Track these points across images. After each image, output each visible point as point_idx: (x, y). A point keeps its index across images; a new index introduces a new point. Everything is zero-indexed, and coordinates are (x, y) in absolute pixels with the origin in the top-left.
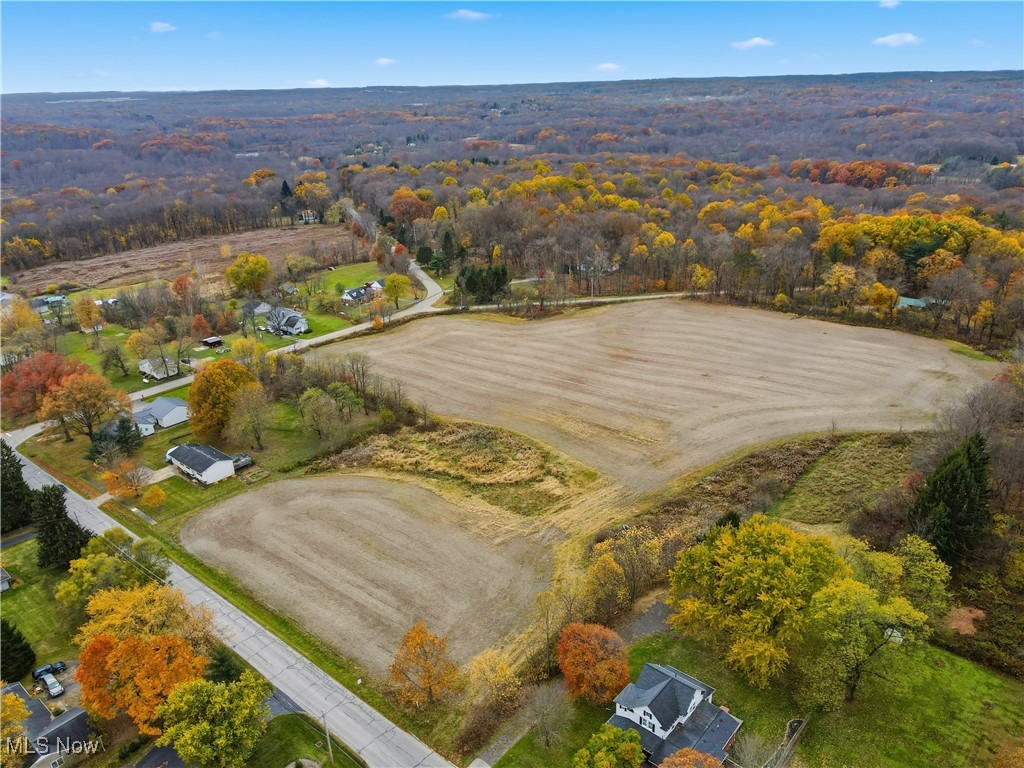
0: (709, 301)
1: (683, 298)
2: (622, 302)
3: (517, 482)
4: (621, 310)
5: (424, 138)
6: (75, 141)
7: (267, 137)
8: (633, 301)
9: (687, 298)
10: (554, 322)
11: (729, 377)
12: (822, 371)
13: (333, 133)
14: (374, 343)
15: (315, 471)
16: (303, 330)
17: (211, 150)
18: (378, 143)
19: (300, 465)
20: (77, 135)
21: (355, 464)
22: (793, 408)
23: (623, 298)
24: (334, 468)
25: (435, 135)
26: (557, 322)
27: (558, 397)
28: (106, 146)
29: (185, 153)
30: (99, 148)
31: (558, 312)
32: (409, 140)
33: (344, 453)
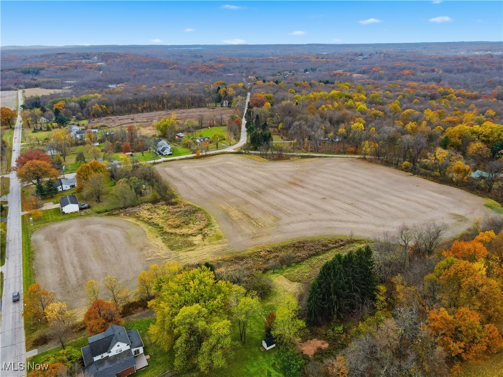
0: (370, 161)
1: (358, 158)
2: (325, 157)
3: (183, 234)
4: (321, 161)
5: (313, 70)
6: (165, 66)
7: (243, 66)
8: (332, 157)
9: (360, 158)
10: (280, 163)
11: (335, 201)
12: (389, 206)
13: (273, 66)
14: (190, 163)
15: (109, 215)
16: (168, 153)
17: (214, 72)
18: (290, 72)
19: (106, 211)
20: (166, 63)
21: (128, 214)
22: (349, 222)
23: (326, 155)
24: (117, 215)
25: (320, 69)
26: (282, 163)
27: (243, 199)
28: (174, 68)
29: (203, 72)
30: (171, 69)
31: (288, 158)
32: (306, 71)
33: (127, 209)
